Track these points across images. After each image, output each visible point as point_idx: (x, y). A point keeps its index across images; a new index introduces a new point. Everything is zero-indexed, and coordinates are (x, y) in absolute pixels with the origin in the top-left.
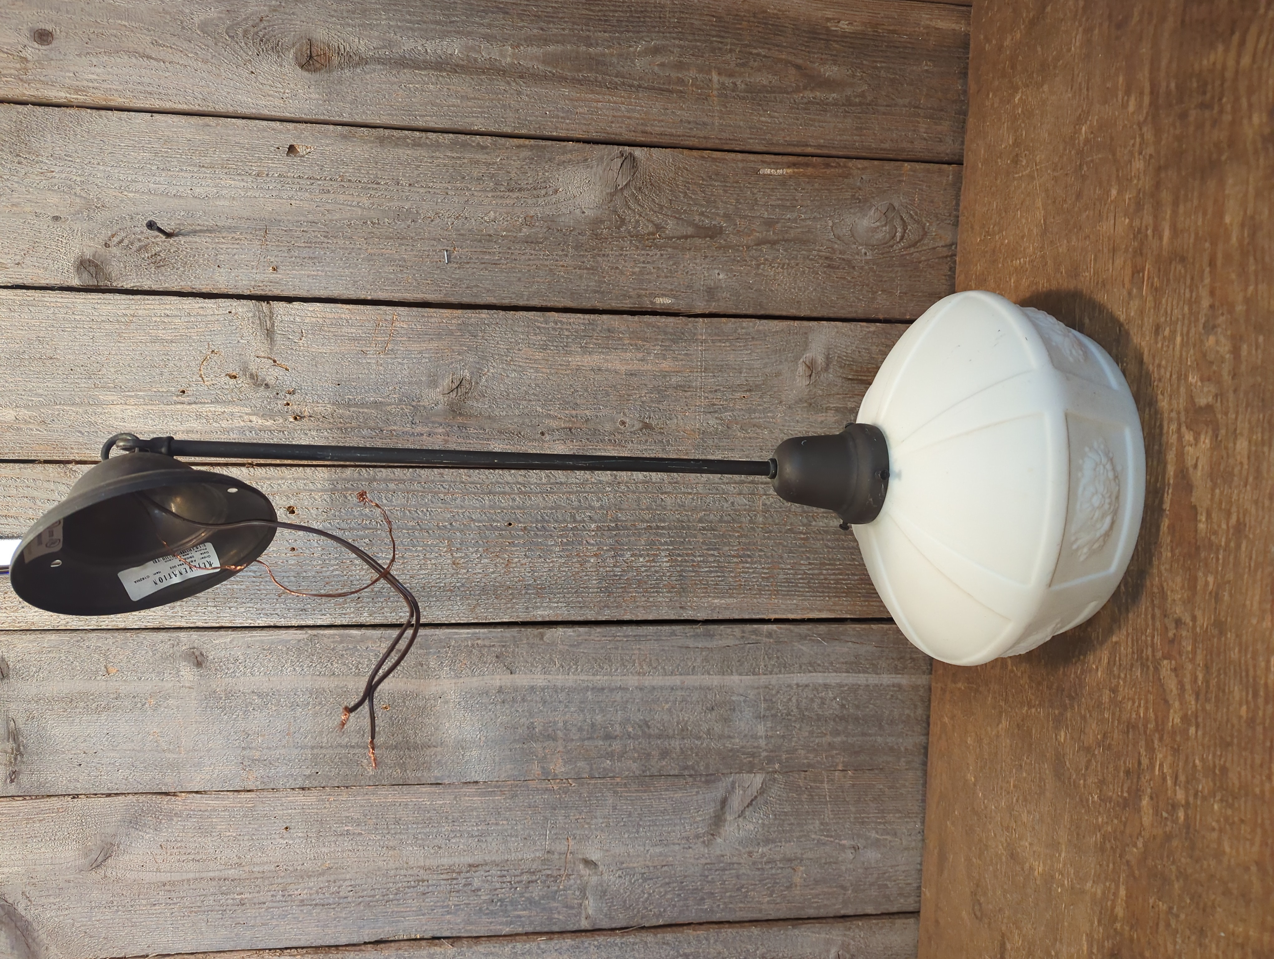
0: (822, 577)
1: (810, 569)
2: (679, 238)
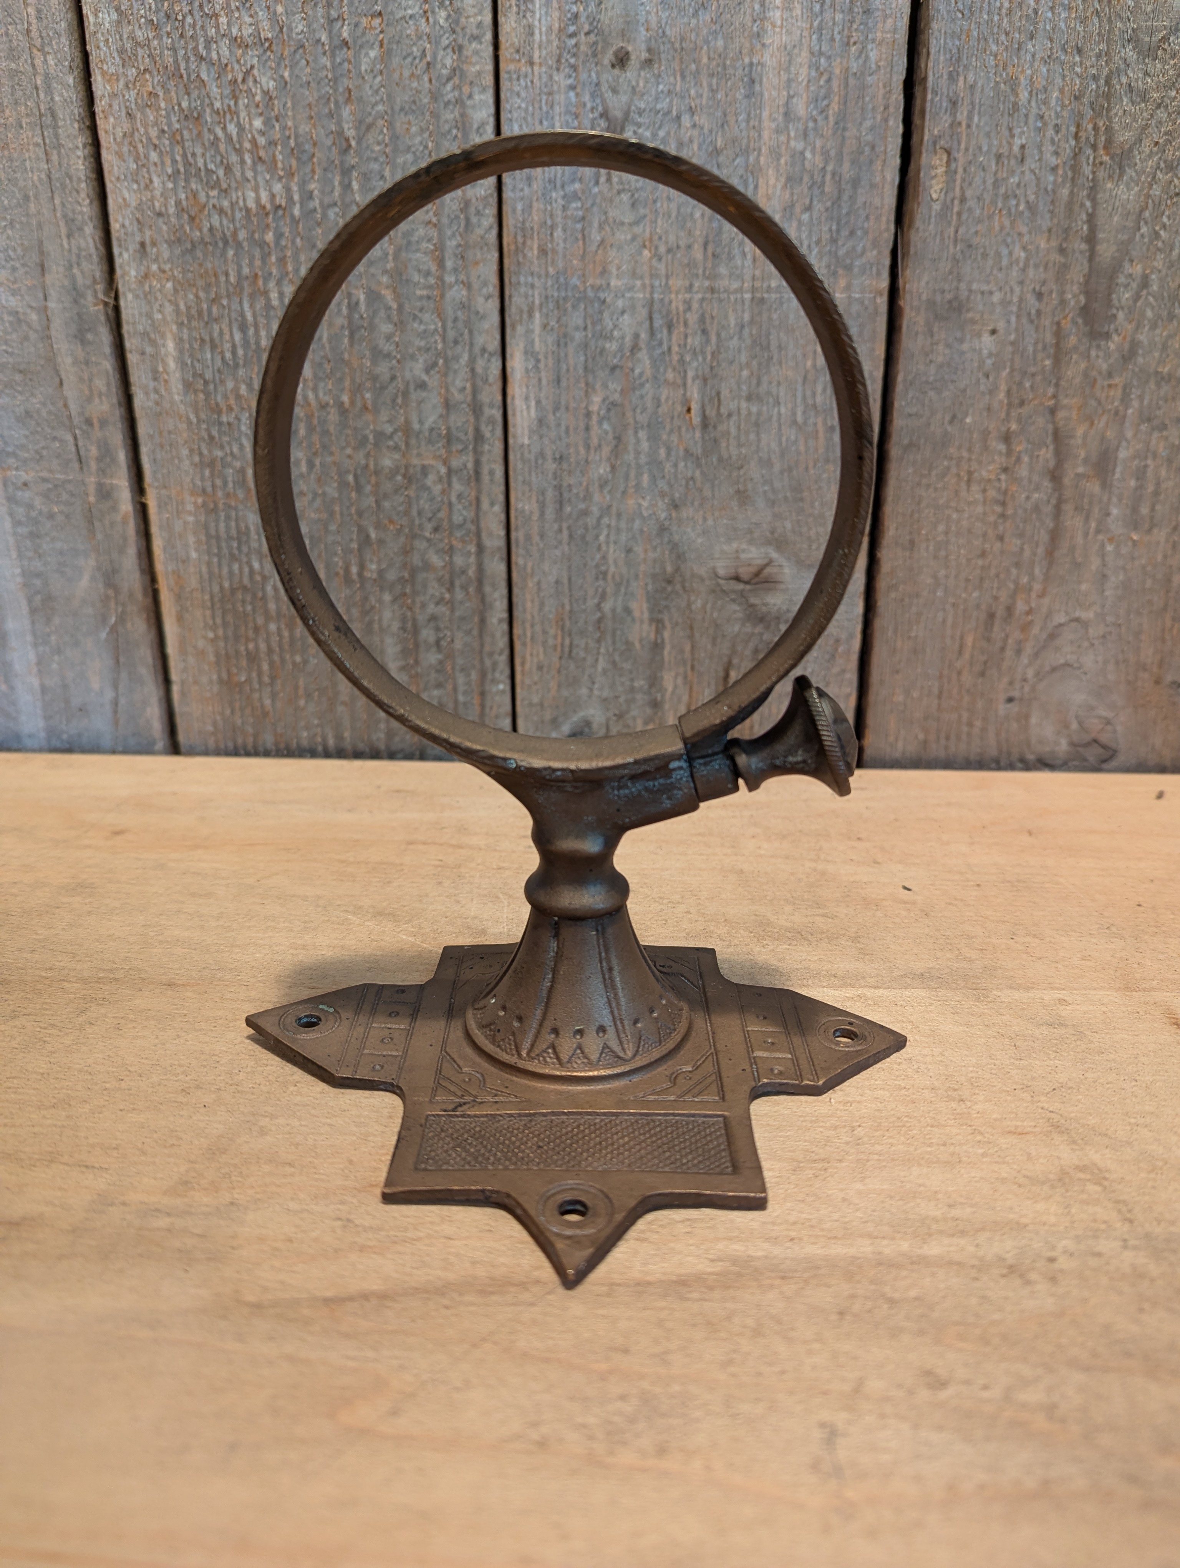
0: (260, 621)
2: (1091, 218)
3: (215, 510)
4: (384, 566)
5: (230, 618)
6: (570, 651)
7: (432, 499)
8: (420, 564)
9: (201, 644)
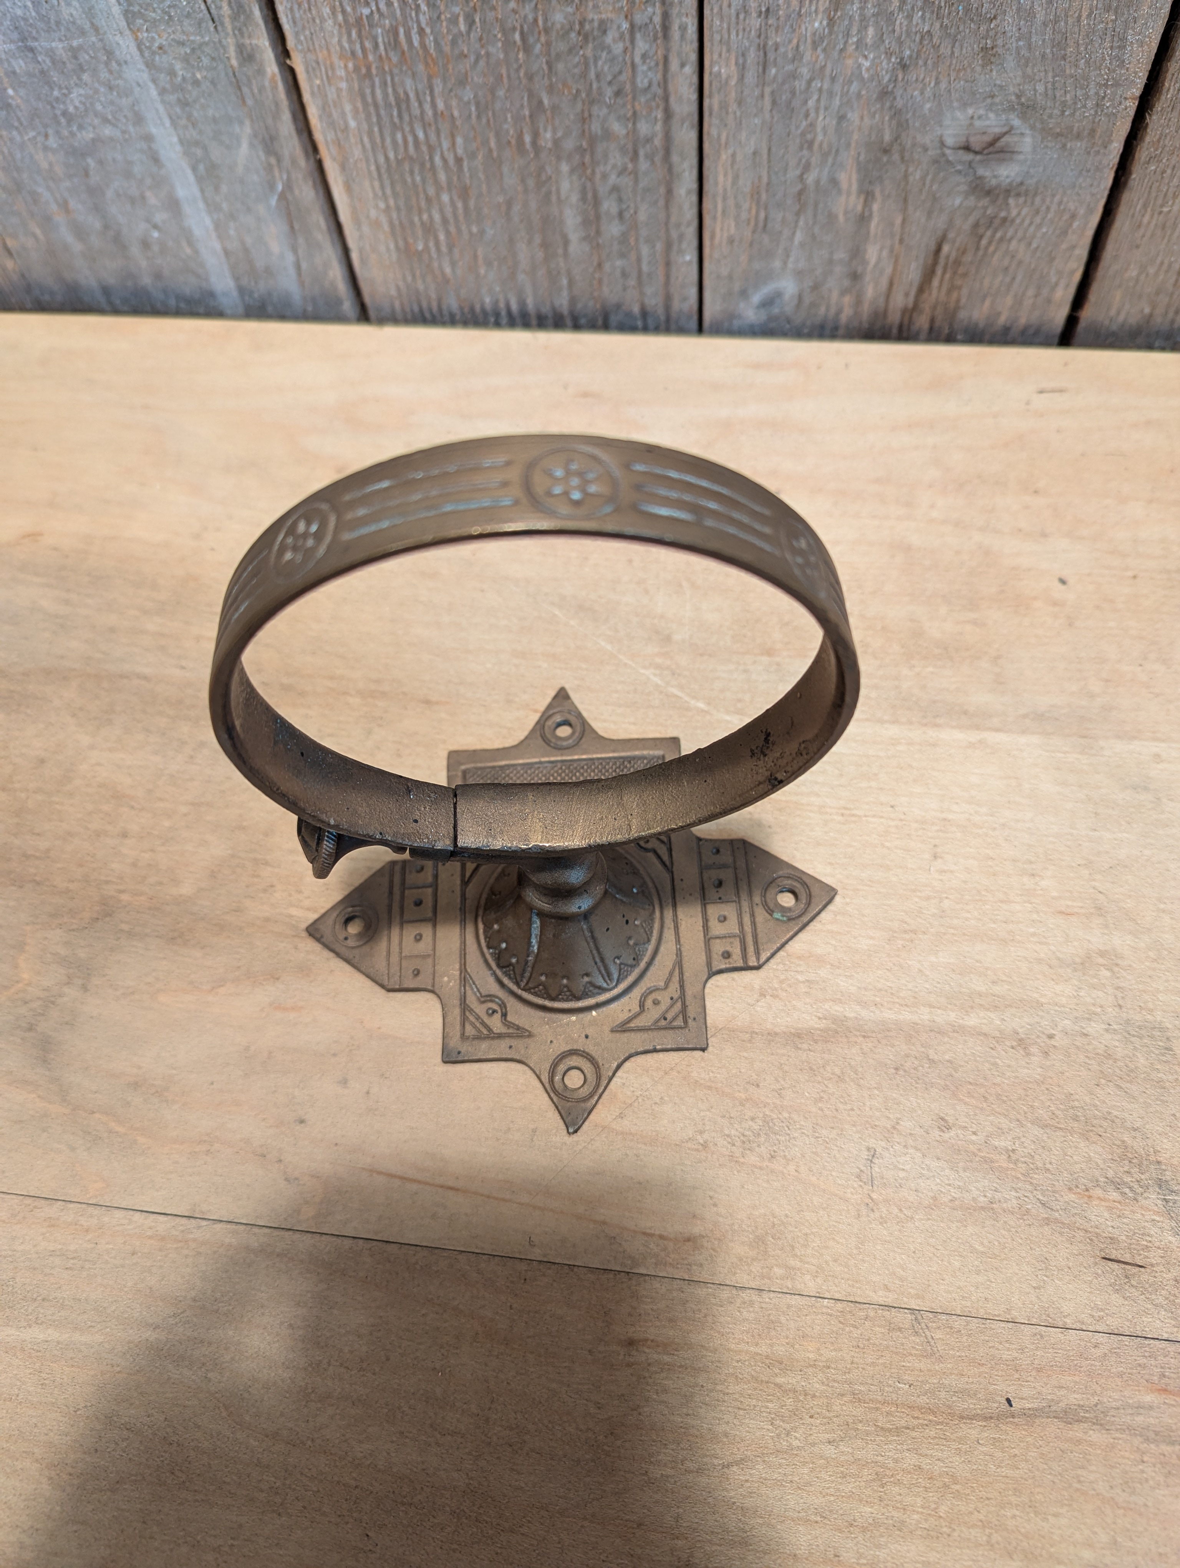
0: (431, 191)
1: (444, 160)
3: (369, 75)
4: (559, 134)
5: (398, 188)
6: (765, 226)
7: (612, 60)
8: (599, 132)
9: (373, 213)
